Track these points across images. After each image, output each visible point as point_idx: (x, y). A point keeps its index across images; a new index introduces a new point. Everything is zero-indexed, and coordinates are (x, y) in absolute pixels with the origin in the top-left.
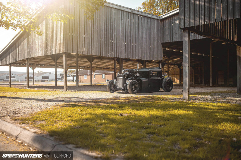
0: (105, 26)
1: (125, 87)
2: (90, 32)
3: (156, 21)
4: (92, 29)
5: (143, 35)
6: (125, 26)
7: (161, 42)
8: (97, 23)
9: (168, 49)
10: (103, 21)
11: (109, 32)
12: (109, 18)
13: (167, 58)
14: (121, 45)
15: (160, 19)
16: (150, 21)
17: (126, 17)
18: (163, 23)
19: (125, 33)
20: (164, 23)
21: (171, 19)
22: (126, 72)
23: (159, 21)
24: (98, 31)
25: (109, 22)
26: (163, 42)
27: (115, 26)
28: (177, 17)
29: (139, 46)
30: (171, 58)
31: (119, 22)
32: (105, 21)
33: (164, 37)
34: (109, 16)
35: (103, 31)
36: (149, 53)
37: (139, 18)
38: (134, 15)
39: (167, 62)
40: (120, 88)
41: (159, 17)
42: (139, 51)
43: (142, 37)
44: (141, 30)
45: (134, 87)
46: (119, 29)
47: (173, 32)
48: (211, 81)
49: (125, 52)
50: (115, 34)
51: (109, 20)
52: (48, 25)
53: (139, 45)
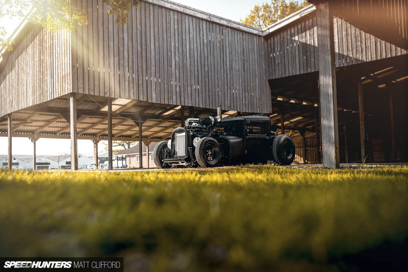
0: (157, 44)
1: (191, 154)
2: (126, 54)
3: (255, 39)
4: (130, 49)
5: (231, 64)
6: (195, 45)
7: (268, 79)
8: (139, 38)
9: (281, 99)
10: (152, 33)
11: (165, 54)
12: (164, 29)
13: (279, 117)
14: (189, 81)
15: (265, 34)
16: (244, 37)
17: (198, 29)
18: (269, 42)
19: (196, 59)
20: (272, 43)
21: (285, 33)
22: (194, 124)
23: (262, 38)
24: (142, 53)
25: (165, 36)
26: (271, 78)
27: (177, 44)
28: (296, 29)
29: (226, 85)
30: (286, 116)
31: (184, 37)
32: (156, 35)
33: (273, 68)
34: (164, 25)
35: (152, 52)
36: (245, 98)
37: (224, 31)
38: (214, 25)
39: (280, 125)
40: (180, 157)
41: (262, 32)
42: (226, 93)
43: (231, 68)
44: (228, 55)
45: (210, 153)
46: (184, 50)
47: (290, 58)
48: (363, 153)
49: (197, 94)
50: (177, 59)
51: (165, 33)
52: (44, 44)
53: (226, 83)
